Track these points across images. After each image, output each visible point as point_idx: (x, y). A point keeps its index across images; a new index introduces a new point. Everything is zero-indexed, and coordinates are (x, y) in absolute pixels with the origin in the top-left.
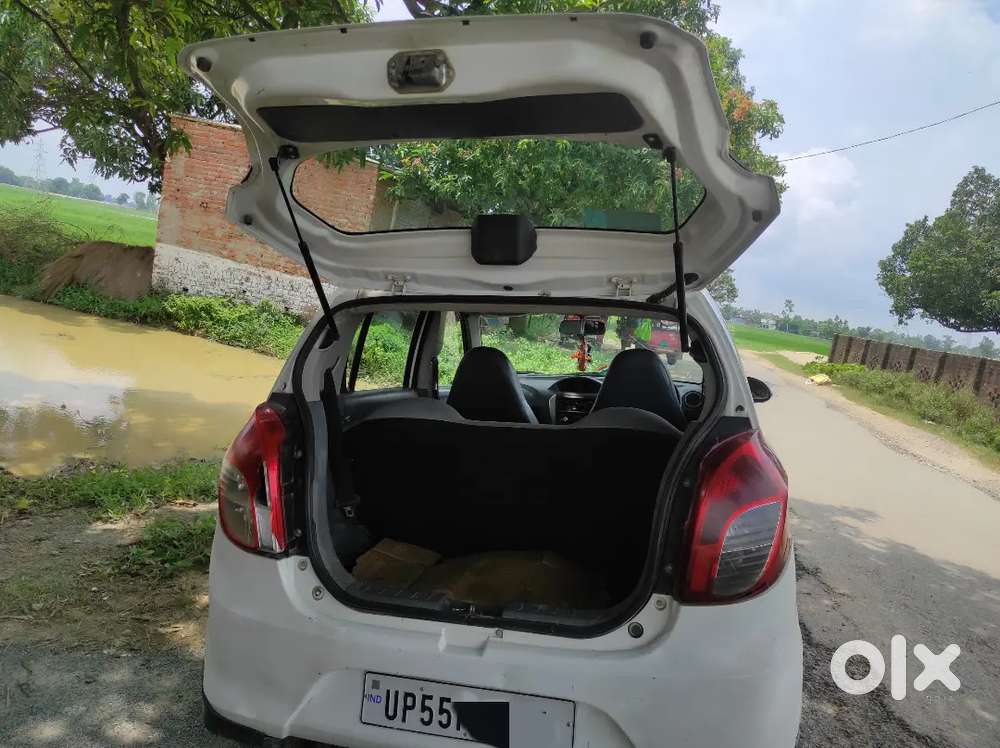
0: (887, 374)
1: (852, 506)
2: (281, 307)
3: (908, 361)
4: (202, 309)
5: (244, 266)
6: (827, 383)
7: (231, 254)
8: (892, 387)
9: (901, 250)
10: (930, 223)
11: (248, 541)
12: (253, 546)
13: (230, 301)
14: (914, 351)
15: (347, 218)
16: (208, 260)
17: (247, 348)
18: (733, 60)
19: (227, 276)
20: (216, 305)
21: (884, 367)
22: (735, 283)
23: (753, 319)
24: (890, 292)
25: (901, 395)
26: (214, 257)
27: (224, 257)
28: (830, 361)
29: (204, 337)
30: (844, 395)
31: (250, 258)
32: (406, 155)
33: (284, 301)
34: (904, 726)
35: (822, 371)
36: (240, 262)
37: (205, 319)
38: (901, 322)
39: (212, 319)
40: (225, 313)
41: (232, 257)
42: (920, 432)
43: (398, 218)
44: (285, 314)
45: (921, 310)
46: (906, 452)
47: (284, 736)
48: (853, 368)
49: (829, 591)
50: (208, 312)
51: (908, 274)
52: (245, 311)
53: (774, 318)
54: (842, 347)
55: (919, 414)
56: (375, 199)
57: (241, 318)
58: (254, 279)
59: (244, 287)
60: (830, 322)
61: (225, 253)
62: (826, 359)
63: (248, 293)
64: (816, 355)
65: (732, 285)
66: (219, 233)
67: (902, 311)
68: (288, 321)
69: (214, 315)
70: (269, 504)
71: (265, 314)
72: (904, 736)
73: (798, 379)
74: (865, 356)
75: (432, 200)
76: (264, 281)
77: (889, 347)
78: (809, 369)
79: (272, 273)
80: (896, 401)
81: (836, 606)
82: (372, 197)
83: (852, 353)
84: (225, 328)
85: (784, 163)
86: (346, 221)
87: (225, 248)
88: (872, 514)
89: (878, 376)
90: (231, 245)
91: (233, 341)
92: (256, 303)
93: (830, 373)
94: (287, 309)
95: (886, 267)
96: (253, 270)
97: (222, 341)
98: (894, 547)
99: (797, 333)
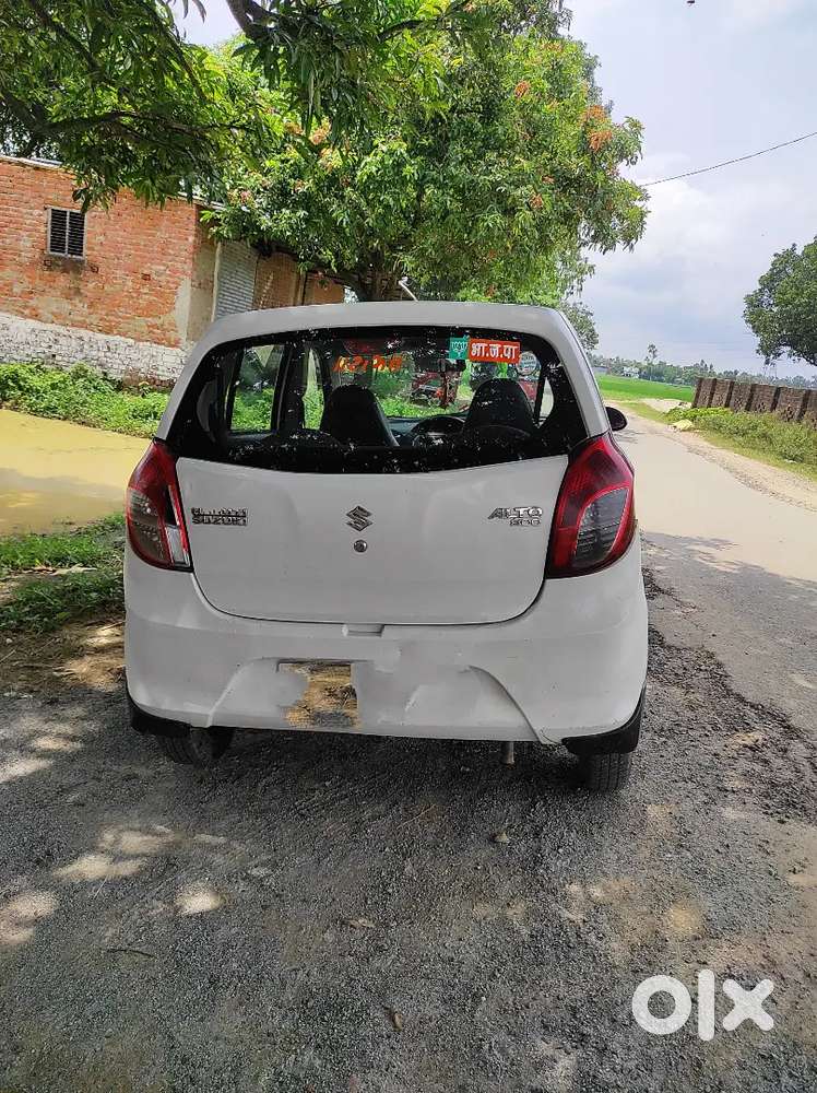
0: (751, 416)
1: (707, 537)
2: (98, 371)
3: (772, 401)
4: (7, 378)
5: (49, 326)
6: (689, 430)
7: (34, 313)
8: (755, 428)
9: (769, 282)
10: (799, 252)
11: (161, 559)
12: (167, 562)
13: (38, 367)
14: (778, 390)
15: (164, 265)
16: (7, 321)
17: (65, 419)
18: (589, 69)
19: (32, 338)
20: (23, 373)
21: (748, 409)
22: (595, 327)
23: (616, 368)
24: (757, 330)
25: (764, 436)
26: (14, 318)
27: (25, 317)
28: (694, 406)
29: (15, 409)
30: (706, 440)
31: (57, 317)
32: (232, 188)
33: (101, 365)
34: (741, 699)
35: (685, 417)
36: (45, 322)
37: (13, 388)
38: (767, 362)
39: (20, 388)
40: (35, 381)
41: (36, 316)
42: (780, 471)
43: (221, 264)
44: (104, 379)
45: (789, 348)
46: (765, 490)
47: (209, 725)
48: (717, 412)
49: (682, 605)
50: (14, 381)
51: (775, 310)
52: (58, 378)
53: (638, 365)
54: (706, 390)
55: (781, 453)
56: (195, 241)
57: (54, 386)
58: (62, 340)
59: (53, 350)
60: (696, 366)
61: (27, 312)
62: (690, 405)
63: (58, 358)
64: (679, 401)
65: (592, 331)
66: (17, 289)
67: (769, 350)
68: (108, 387)
69: (22, 383)
70: (178, 523)
71: (81, 380)
72: (741, 706)
73: (660, 426)
74: (729, 399)
75: (261, 240)
76: (74, 343)
77: (754, 387)
78: (672, 416)
79: (83, 332)
80: (758, 442)
81: (686, 616)
82: (191, 239)
83: (716, 397)
84: (37, 398)
85: (646, 187)
86: (162, 268)
87: (26, 307)
88: (725, 543)
89: (743, 418)
90: (32, 303)
91: (50, 411)
92: (70, 369)
93: (693, 419)
94: (105, 374)
95: (754, 303)
96: (62, 330)
97: (36, 413)
98: (745, 567)
99: (661, 381)
